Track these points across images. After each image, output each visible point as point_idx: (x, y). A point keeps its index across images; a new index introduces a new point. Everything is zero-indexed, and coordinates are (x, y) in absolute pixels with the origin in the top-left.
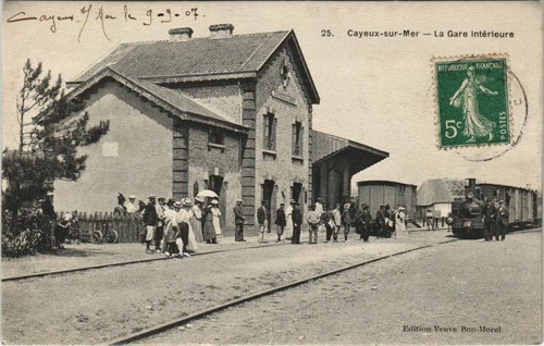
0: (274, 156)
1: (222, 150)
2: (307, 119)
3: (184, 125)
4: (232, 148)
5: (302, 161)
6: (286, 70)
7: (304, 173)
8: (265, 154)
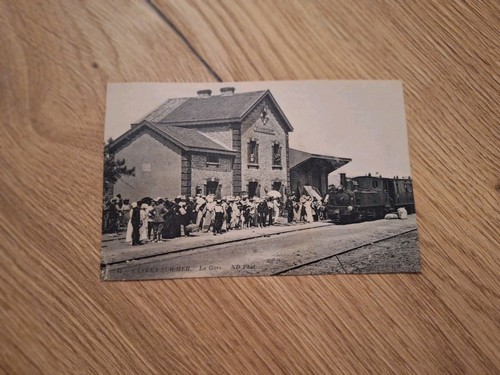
0: (257, 167)
1: (218, 166)
2: (284, 142)
3: (188, 154)
4: (225, 164)
5: (281, 168)
6: (265, 114)
7: (283, 175)
8: (249, 167)
